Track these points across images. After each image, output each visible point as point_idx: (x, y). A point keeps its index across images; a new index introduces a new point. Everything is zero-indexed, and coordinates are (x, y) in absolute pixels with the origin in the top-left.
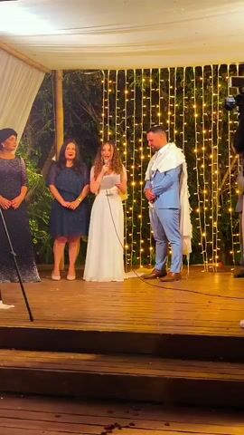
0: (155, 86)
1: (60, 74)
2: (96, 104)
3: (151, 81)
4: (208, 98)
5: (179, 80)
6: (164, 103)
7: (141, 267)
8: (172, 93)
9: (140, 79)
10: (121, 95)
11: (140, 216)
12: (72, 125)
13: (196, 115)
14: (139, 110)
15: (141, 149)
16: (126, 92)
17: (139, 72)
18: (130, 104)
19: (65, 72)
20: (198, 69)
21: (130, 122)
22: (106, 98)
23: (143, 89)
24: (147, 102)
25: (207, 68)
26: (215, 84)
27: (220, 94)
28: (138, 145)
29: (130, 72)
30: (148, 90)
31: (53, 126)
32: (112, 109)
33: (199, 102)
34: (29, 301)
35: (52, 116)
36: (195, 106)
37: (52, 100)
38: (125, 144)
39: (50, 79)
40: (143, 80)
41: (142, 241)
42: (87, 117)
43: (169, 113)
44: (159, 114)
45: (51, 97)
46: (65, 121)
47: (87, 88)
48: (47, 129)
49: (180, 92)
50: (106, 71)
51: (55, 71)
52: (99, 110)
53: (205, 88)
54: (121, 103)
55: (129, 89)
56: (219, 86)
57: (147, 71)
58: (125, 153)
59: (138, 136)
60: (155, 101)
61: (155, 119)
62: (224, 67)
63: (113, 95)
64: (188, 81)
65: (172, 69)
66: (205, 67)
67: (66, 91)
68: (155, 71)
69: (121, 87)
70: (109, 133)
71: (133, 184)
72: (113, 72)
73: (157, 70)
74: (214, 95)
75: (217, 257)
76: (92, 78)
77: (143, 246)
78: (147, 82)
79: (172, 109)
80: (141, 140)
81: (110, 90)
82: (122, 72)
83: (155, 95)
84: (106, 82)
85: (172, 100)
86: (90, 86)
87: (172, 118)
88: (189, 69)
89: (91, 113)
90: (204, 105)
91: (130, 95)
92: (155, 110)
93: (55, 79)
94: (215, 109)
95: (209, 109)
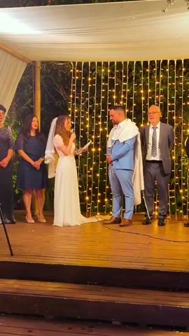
0: (112, 75)
1: (39, 65)
2: (66, 87)
3: (109, 71)
4: (152, 86)
5: (131, 70)
6: (119, 88)
7: (98, 214)
8: (125, 81)
9: (100, 69)
10: (86, 82)
11: (98, 175)
12: (47, 102)
13: (143, 98)
14: (99, 93)
15: (100, 123)
16: (90, 79)
17: (99, 64)
18: (92, 88)
19: (42, 63)
20: (146, 63)
21: (92, 102)
22: (74, 83)
23: (103, 78)
24: (105, 87)
25: (152, 62)
26: (158, 75)
27: (162, 82)
28: (98, 120)
29: (93, 63)
30: (106, 77)
31: (33, 103)
32: (78, 91)
33: (146, 88)
34: (10, 240)
35: (32, 96)
36: (142, 92)
37: (32, 83)
38: (88, 119)
39: (30, 68)
40: (103, 70)
41: (99, 194)
42: (59, 97)
43: (122, 96)
44: (114, 97)
45: (31, 81)
46: (42, 99)
47: (60, 75)
48: (28, 105)
49: (131, 79)
50: (74, 63)
51: (34, 62)
52: (68, 92)
53: (150, 78)
54: (86, 88)
55: (92, 77)
56: (161, 76)
57: (106, 64)
58: (88, 126)
59: (98, 112)
60: (112, 86)
61: (111, 100)
62: (165, 62)
63: (79, 81)
64: (137, 71)
65: (125, 63)
66: (151, 62)
67: (43, 77)
68: (112, 63)
69: (86, 75)
70: (76, 111)
71: (93, 150)
72: (80, 63)
73: (114, 63)
74: (157, 83)
75: (156, 207)
76: (63, 68)
77: (101, 198)
78: (106, 71)
79: (124, 93)
80: (100, 117)
81: (77, 78)
82: (86, 64)
83: (112, 82)
84: (74, 70)
85: (125, 86)
86: (62, 73)
87: (124, 100)
88: (138, 63)
89: (62, 94)
90: (149, 91)
91: (93, 82)
92: (111, 94)
93: (34, 67)
94: (158, 94)
95: (153, 93)
